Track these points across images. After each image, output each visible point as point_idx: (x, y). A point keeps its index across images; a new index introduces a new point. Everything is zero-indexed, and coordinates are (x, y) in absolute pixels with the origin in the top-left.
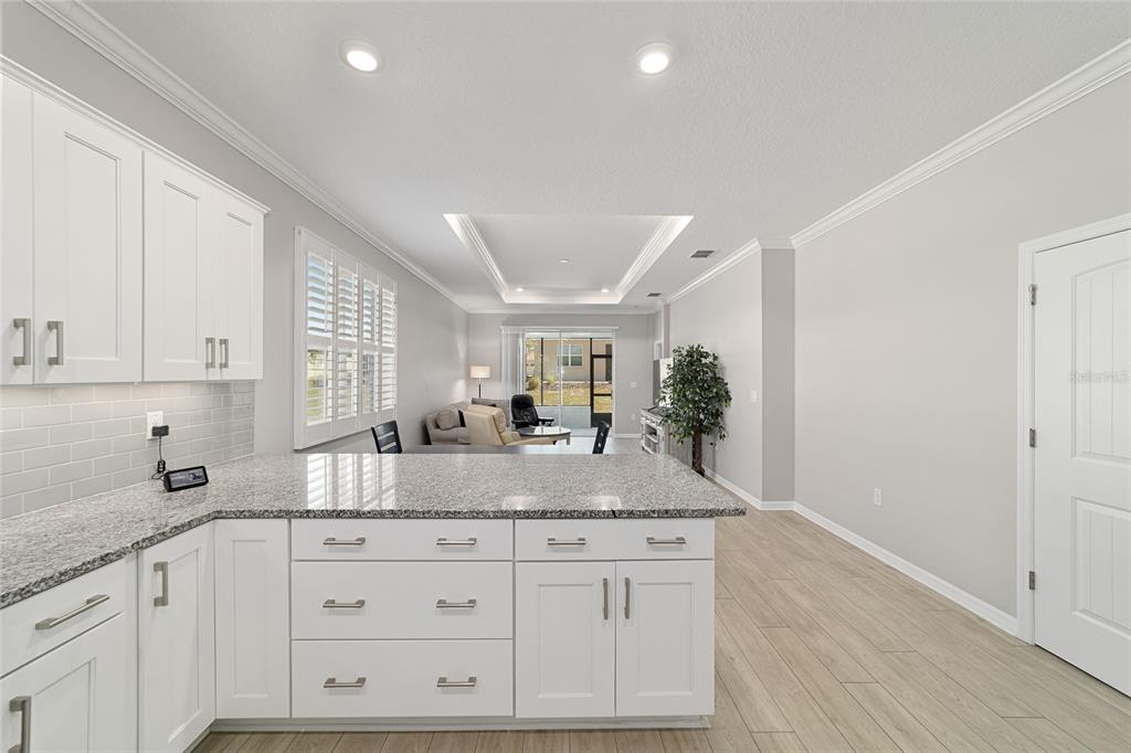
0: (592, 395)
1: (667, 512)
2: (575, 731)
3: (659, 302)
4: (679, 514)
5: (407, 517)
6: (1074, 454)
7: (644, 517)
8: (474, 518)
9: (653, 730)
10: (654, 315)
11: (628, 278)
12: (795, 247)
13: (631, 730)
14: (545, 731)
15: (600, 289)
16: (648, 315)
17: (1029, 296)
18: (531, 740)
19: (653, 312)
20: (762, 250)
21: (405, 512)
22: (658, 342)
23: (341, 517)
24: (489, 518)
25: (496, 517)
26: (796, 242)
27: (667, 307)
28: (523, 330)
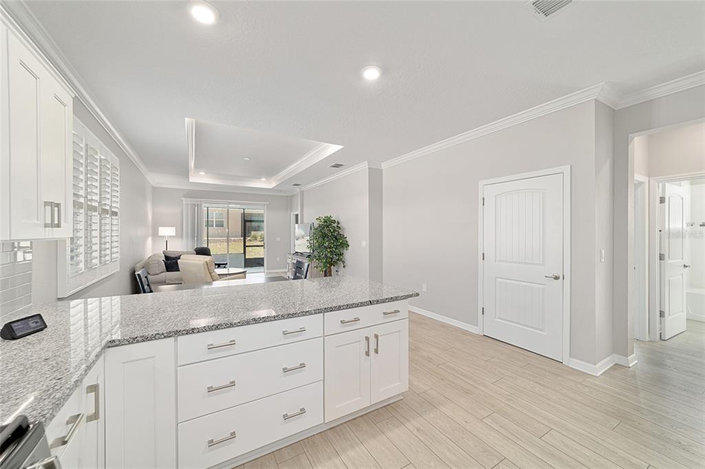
0: (245, 246)
1: (392, 298)
2: (348, 422)
3: (297, 189)
4: (396, 299)
5: (265, 321)
6: (496, 261)
7: (383, 302)
8: (304, 315)
9: (381, 408)
10: (292, 196)
11: (285, 174)
12: (383, 168)
13: (372, 411)
14: (334, 427)
15: (260, 178)
16: (287, 196)
17: (482, 201)
18: (329, 434)
19: (290, 195)
20: (369, 168)
21: (263, 318)
22: (296, 213)
23: (219, 329)
24: (312, 314)
25: (316, 313)
26: (384, 166)
27: (302, 192)
28: (201, 201)
